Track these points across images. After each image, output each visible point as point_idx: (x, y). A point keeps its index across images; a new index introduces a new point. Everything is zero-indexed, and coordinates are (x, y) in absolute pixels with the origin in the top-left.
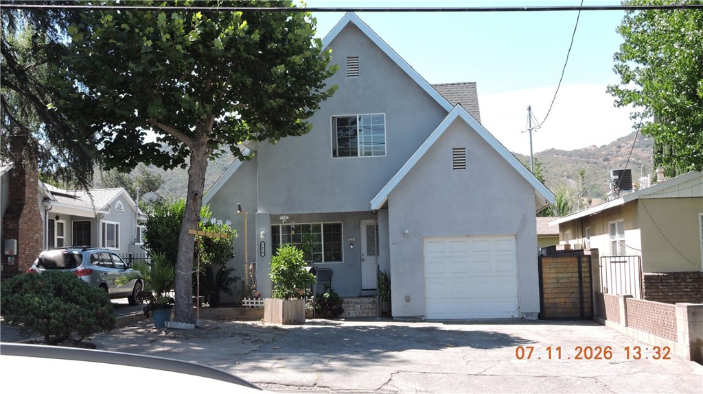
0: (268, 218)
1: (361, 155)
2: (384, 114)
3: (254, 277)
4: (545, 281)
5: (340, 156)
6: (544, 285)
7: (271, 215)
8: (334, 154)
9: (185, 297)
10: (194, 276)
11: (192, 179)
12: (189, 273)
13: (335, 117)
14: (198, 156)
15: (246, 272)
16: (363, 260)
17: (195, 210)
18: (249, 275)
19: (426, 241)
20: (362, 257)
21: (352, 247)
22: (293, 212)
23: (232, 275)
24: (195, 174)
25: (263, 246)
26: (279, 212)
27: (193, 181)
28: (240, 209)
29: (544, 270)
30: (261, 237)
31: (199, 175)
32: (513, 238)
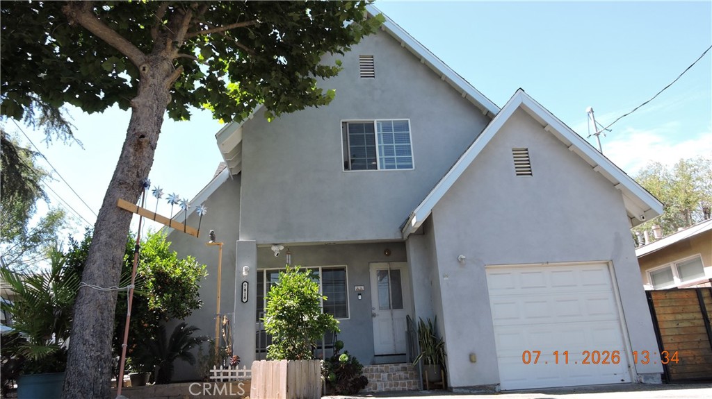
0: (255, 248)
1: (381, 167)
2: (409, 120)
3: (228, 335)
4: (661, 325)
5: (352, 169)
6: (661, 331)
7: (257, 245)
8: (346, 167)
9: (92, 341)
10: (121, 299)
11: (138, 114)
12: (109, 289)
13: (346, 123)
14: (153, 76)
15: (217, 329)
16: (374, 315)
17: (136, 167)
18: (221, 334)
19: (488, 272)
20: (373, 311)
21: (360, 297)
22: (290, 241)
23: (194, 335)
24: (144, 106)
25: (245, 287)
26: (268, 239)
27: (138, 118)
28: (213, 238)
29: (657, 310)
30: (244, 273)
31: (151, 107)
32: (604, 268)
